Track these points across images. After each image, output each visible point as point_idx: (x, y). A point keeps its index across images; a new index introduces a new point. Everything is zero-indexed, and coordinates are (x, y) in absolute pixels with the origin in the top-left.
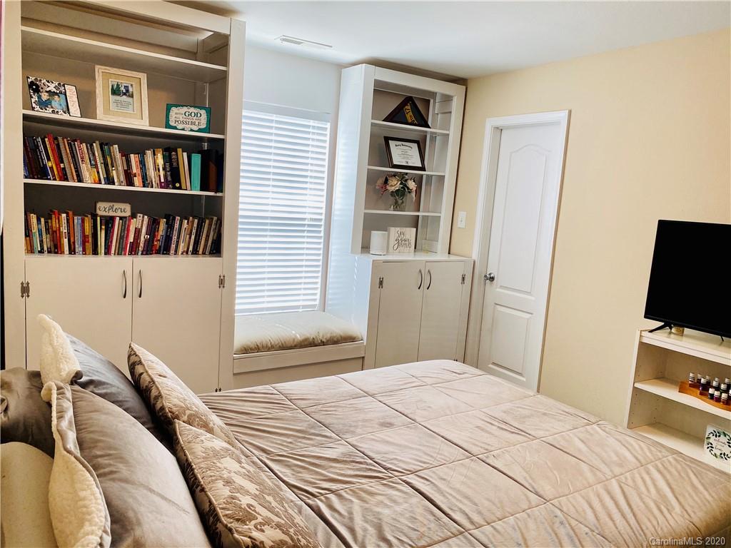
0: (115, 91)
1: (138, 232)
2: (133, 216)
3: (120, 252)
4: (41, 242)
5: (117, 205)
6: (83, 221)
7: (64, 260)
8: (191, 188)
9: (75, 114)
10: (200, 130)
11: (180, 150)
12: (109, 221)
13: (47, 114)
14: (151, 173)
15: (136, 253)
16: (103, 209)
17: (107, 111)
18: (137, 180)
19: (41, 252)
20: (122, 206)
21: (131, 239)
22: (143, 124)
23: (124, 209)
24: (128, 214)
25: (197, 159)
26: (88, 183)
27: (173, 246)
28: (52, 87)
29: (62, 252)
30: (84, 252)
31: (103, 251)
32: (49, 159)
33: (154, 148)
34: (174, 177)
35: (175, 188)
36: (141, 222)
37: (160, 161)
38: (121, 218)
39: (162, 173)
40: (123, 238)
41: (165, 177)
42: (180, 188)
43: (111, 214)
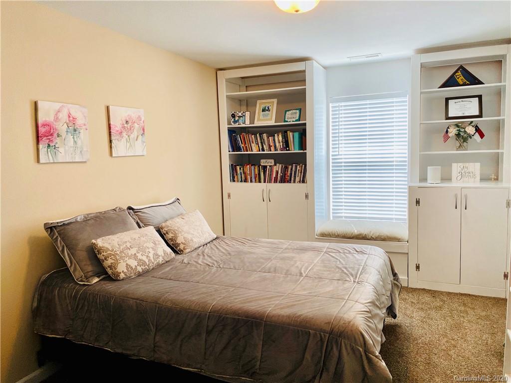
0: (263, 110)
1: (277, 172)
2: (275, 165)
3: (270, 182)
4: (241, 177)
5: (268, 160)
6: (255, 168)
7: (249, 184)
8: (295, 149)
9: (248, 124)
10: (296, 121)
11: (288, 132)
12: (265, 167)
13: (236, 125)
14: (277, 144)
15: (277, 182)
16: (263, 162)
17: (259, 120)
18: (272, 148)
19: (241, 181)
20: (270, 160)
21: (274, 176)
22: (272, 123)
23: (271, 162)
24: (273, 164)
25: (297, 135)
26: (255, 152)
27: (292, 179)
28: (240, 115)
29: (248, 182)
30: (256, 182)
31: (263, 181)
32: (242, 143)
33: (278, 132)
34: (286, 145)
35: (287, 150)
36: (278, 168)
37: (281, 138)
38: (270, 166)
39: (281, 144)
40: (271, 175)
41: (283, 145)
42: (289, 150)
43: (266, 164)
